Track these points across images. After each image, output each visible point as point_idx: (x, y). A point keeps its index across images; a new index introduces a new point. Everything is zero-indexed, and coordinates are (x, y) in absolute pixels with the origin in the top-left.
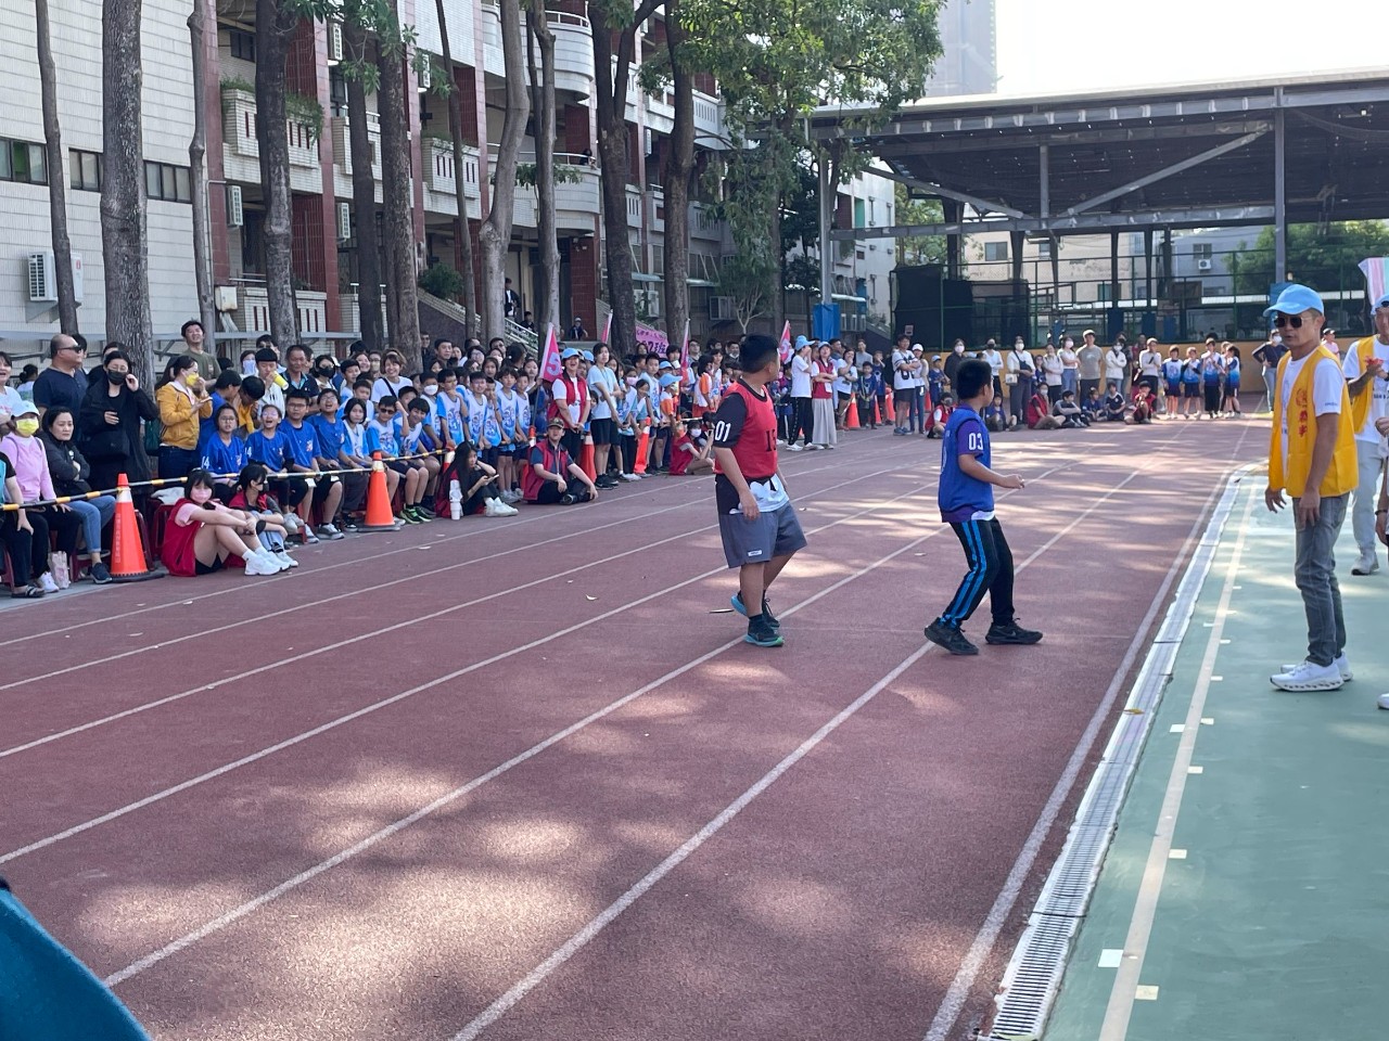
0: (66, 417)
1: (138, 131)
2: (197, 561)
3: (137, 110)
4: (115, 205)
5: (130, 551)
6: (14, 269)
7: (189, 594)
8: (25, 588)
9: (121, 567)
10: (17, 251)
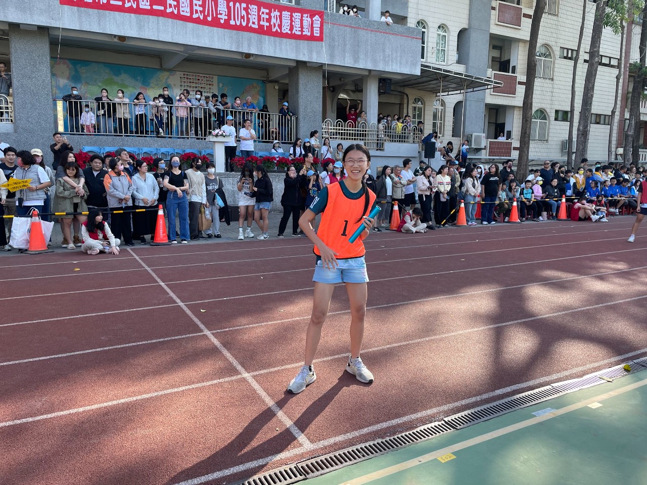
0: (556, 180)
1: (591, 109)
2: (579, 217)
3: (591, 103)
4: (581, 128)
5: (563, 214)
6: (560, 143)
7: (573, 225)
8: (535, 219)
9: (560, 217)
10: (561, 139)
